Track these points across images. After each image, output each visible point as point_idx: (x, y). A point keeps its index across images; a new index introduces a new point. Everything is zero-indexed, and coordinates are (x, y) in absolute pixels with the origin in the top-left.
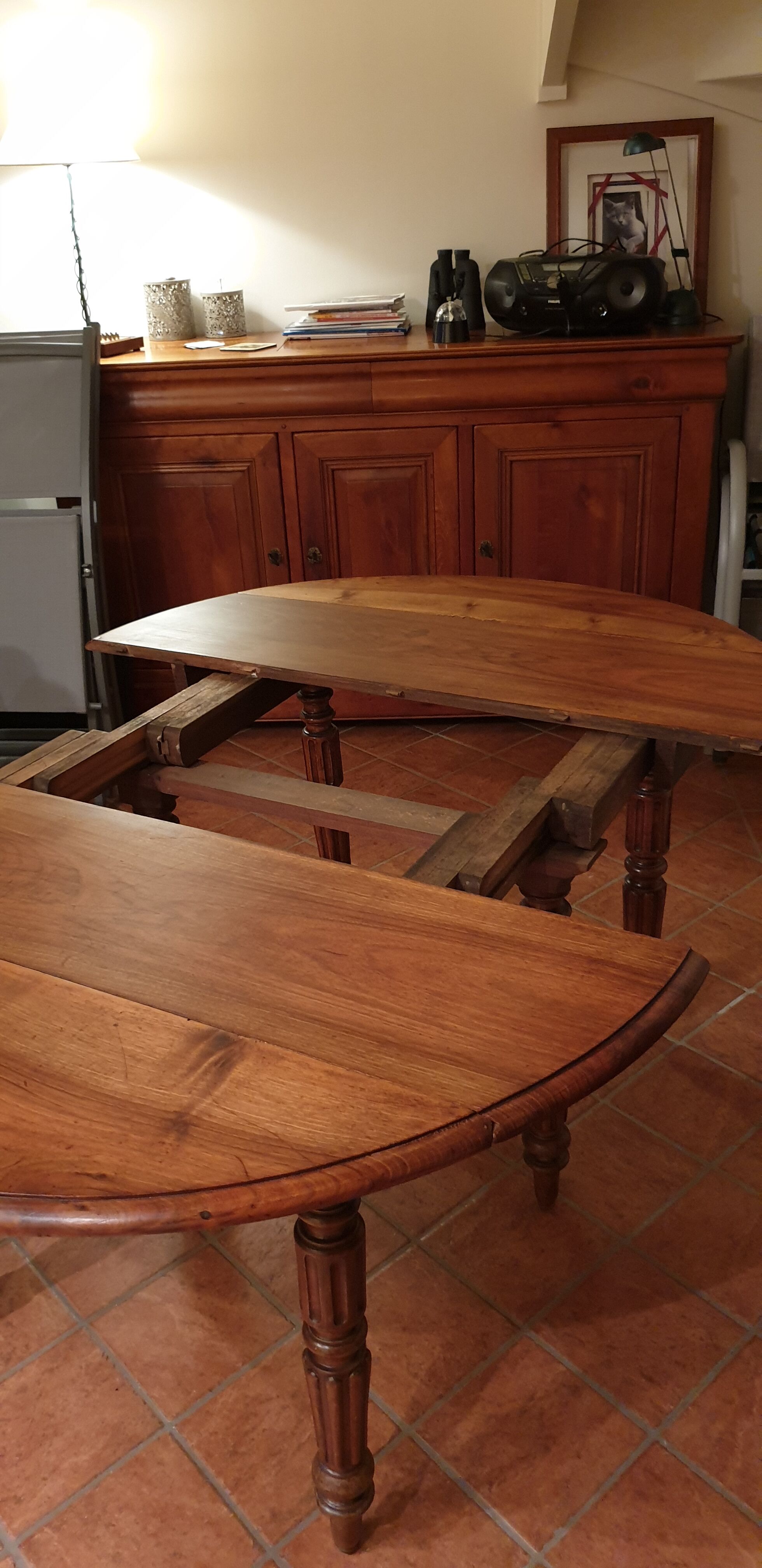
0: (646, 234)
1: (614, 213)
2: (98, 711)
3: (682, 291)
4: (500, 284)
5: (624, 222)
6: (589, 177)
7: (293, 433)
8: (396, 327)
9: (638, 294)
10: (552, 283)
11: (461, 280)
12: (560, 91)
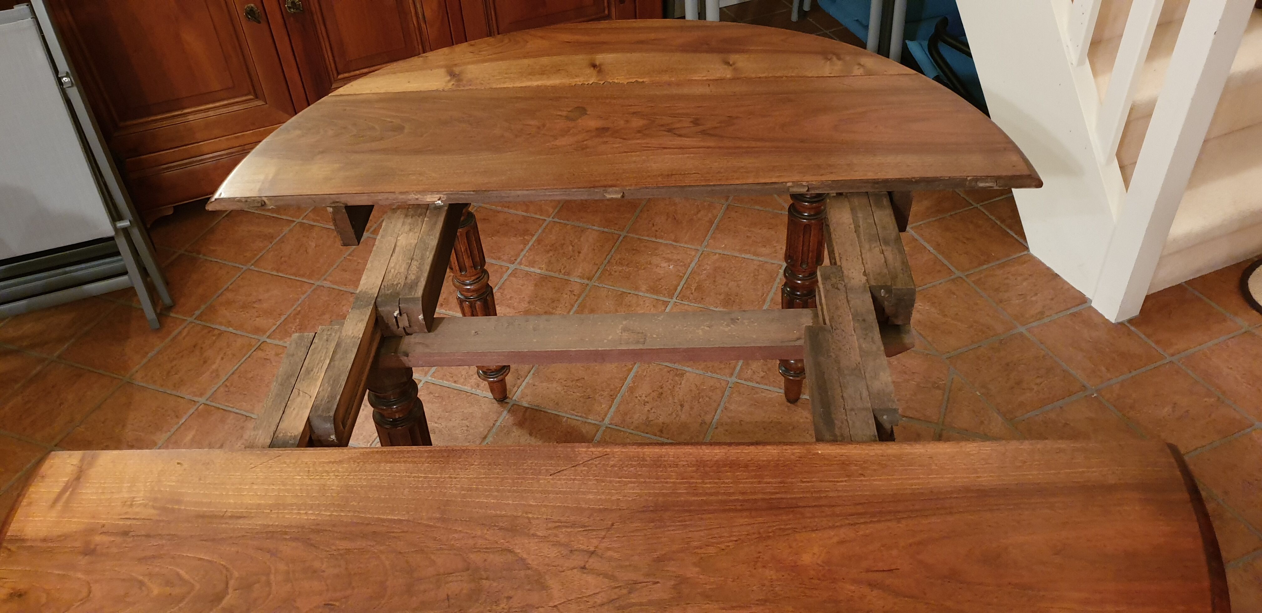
2: (125, 230)
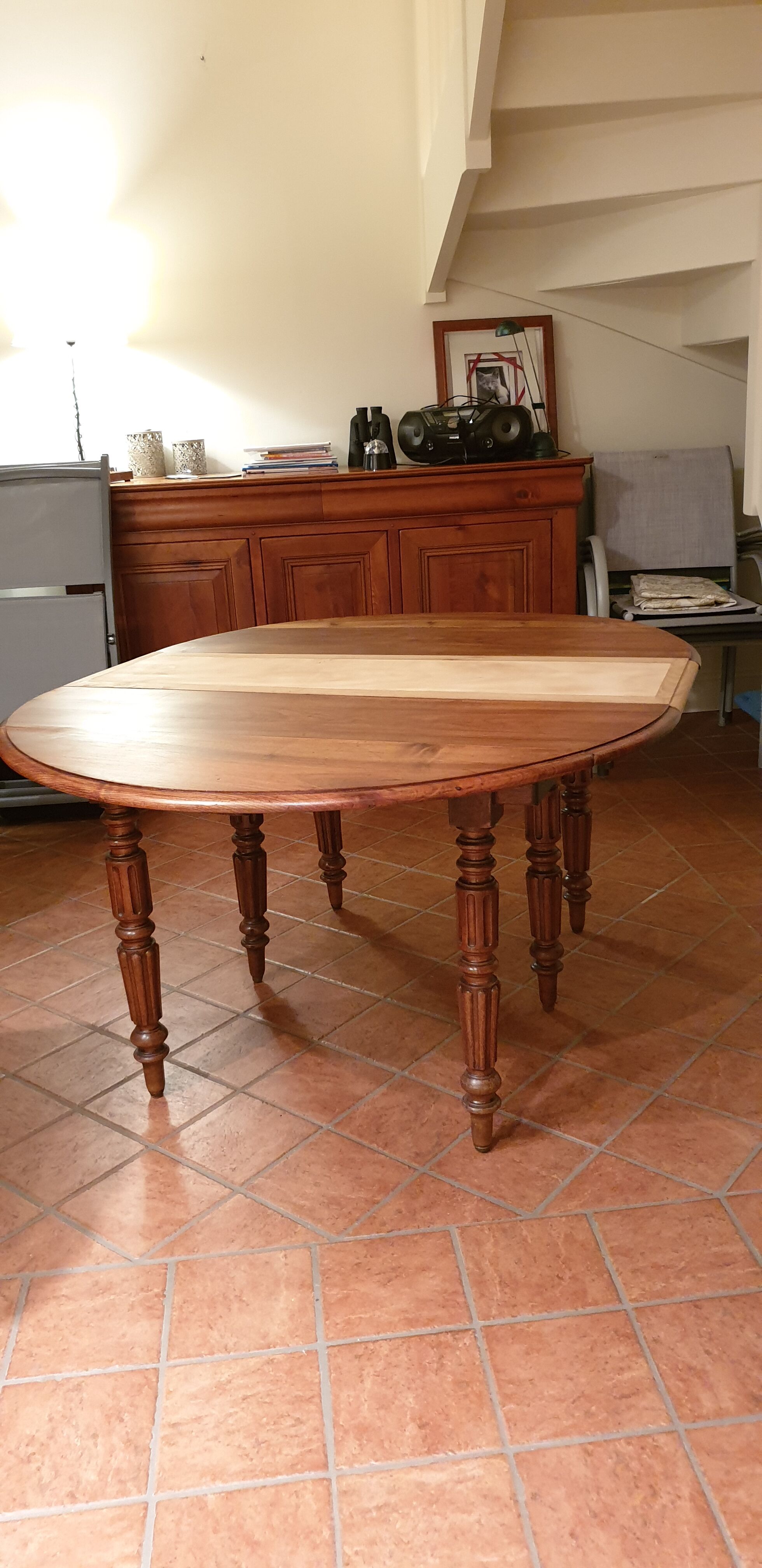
0: (509, 396)
1: (485, 381)
3: (541, 433)
4: (409, 429)
5: (493, 388)
6: (466, 355)
7: (261, 539)
8: (331, 463)
9: (515, 430)
10: (453, 424)
11: (377, 428)
12: (441, 296)
